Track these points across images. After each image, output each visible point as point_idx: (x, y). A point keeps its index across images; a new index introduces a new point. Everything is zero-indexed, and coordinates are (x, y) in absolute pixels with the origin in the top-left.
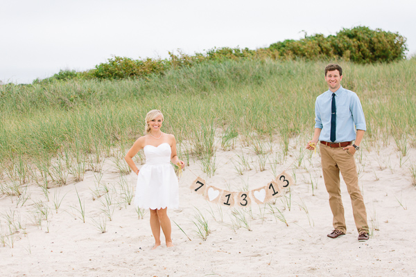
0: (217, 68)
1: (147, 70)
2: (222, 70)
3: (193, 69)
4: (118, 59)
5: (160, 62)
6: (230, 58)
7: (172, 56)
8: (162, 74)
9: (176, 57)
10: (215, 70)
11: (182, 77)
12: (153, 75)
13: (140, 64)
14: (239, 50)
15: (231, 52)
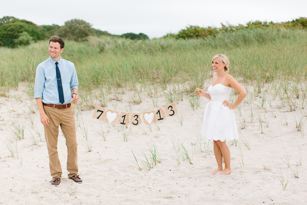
0: (248, 33)
1: (207, 34)
2: (251, 34)
3: (234, 34)
4: (191, 27)
5: (215, 29)
6: (259, 27)
7: (223, 25)
8: (214, 36)
9: (225, 26)
10: (247, 35)
11: (226, 38)
12: (209, 36)
13: (204, 30)
14: (266, 23)
15: (261, 23)
